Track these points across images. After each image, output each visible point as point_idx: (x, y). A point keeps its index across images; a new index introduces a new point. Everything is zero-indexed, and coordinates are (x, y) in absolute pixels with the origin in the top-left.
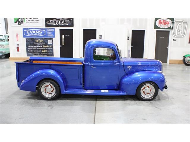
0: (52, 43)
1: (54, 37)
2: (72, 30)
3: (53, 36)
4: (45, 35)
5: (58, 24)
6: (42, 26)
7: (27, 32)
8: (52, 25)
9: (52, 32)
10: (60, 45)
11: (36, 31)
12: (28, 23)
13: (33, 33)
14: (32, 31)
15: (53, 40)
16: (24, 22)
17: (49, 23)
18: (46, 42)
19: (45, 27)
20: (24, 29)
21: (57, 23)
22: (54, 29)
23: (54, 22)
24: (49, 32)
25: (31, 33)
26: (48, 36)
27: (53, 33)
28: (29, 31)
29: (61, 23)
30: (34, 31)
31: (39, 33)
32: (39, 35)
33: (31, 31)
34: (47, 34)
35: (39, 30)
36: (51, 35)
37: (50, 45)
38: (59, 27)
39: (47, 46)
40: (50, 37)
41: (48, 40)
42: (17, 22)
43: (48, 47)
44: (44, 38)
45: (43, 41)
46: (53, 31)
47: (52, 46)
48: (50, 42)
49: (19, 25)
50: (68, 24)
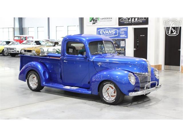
0: (124, 46)
1: (127, 38)
2: (146, 29)
3: (126, 36)
4: (118, 35)
5: (132, 22)
6: (116, 25)
7: (101, 32)
8: (125, 23)
9: (124, 31)
10: (134, 48)
11: (109, 31)
12: (102, 21)
13: (106, 33)
14: (106, 31)
15: (125, 42)
16: (98, 21)
17: (122, 20)
18: (118, 43)
19: (117, 26)
20: (98, 29)
21: (130, 21)
22: (127, 28)
23: (127, 19)
24: (122, 31)
25: (104, 33)
26: (121, 36)
27: (126, 33)
28: (103, 31)
29: (135, 20)
30: (107, 31)
31: (112, 33)
32: (111, 35)
33: (104, 30)
34: (119, 34)
35: (112, 30)
36: (123, 36)
37: (122, 47)
38: (132, 25)
39: (119, 49)
40: (122, 38)
41: (121, 42)
42: (92, 21)
43: (120, 51)
44: (116, 39)
45: (116, 43)
46: (126, 30)
47: (125, 49)
48: (122, 44)
49: (93, 24)
50: (142, 21)
